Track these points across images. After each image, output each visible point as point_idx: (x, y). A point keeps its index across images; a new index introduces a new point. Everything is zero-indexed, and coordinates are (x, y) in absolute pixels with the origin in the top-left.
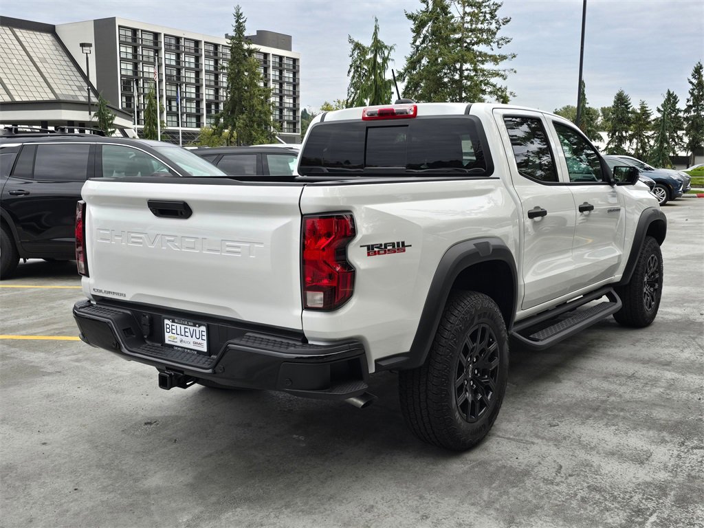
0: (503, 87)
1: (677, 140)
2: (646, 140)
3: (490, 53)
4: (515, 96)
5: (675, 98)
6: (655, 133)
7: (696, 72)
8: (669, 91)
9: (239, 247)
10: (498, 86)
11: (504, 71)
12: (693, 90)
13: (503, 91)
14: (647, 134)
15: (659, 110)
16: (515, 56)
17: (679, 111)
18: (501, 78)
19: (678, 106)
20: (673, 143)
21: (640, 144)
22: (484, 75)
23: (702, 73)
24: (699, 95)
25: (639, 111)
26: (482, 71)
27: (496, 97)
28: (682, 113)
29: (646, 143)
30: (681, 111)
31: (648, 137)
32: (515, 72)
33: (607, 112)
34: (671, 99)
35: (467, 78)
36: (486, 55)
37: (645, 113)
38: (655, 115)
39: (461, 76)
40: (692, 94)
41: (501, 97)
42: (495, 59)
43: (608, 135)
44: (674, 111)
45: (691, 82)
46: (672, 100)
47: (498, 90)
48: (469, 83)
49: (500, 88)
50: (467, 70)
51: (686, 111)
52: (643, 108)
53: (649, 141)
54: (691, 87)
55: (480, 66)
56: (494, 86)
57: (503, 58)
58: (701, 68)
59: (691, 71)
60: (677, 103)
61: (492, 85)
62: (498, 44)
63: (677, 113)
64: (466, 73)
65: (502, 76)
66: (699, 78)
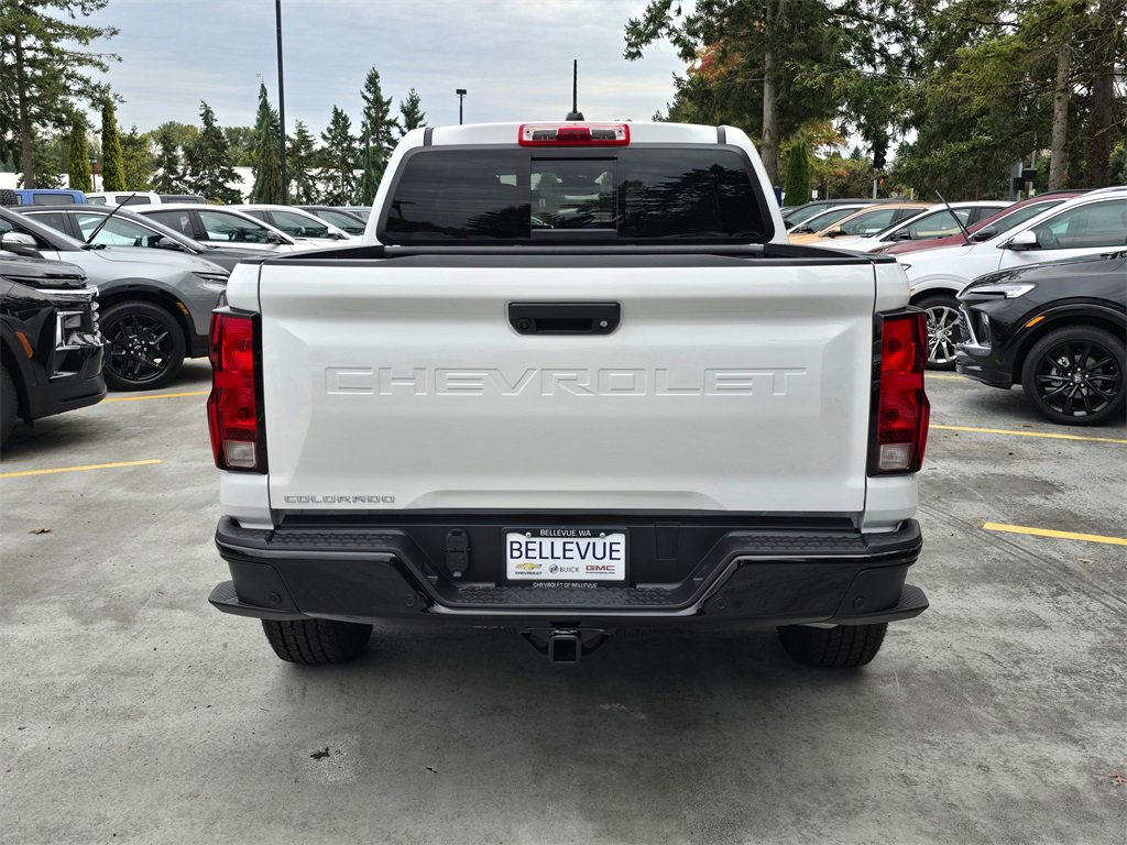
0: (103, 85)
1: (353, 184)
2: (311, 182)
3: (68, 21)
4: (122, 102)
5: (345, 119)
6: (322, 172)
7: (370, 82)
8: (336, 109)
9: (749, 379)
10: (94, 82)
11: (100, 56)
12: (369, 108)
13: (103, 92)
14: (310, 174)
15: (324, 137)
16: (115, 33)
17: (352, 139)
18: (97, 68)
19: (351, 132)
20: (349, 188)
21: (301, 189)
22: (62, 60)
23: (379, 85)
24: (377, 117)
25: (296, 138)
26: (61, 53)
27: (90, 101)
28: (358, 143)
29: (310, 186)
30: (355, 140)
31: (312, 178)
32: (120, 60)
33: (234, 135)
34: (340, 121)
35: (33, 63)
36: (59, 25)
37: (304, 140)
38: (319, 144)
39: (19, 58)
40: (368, 115)
41: (101, 101)
42: (83, 34)
43: (253, 172)
44: (346, 139)
45: (365, 97)
46: (342, 122)
47: (94, 88)
48: (39, 73)
49: (98, 86)
50: (30, 48)
51: (362, 140)
52: (301, 132)
53: (314, 184)
54: (366, 104)
55: (55, 45)
56: (87, 82)
57: (96, 33)
58: (377, 77)
59: (364, 80)
60: (348, 127)
61: (81, 79)
62: (83, 8)
63: (350, 143)
64: (29, 54)
65: (99, 65)
66: (375, 92)
